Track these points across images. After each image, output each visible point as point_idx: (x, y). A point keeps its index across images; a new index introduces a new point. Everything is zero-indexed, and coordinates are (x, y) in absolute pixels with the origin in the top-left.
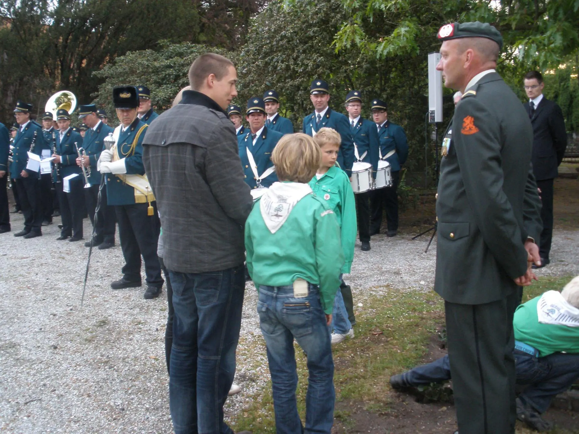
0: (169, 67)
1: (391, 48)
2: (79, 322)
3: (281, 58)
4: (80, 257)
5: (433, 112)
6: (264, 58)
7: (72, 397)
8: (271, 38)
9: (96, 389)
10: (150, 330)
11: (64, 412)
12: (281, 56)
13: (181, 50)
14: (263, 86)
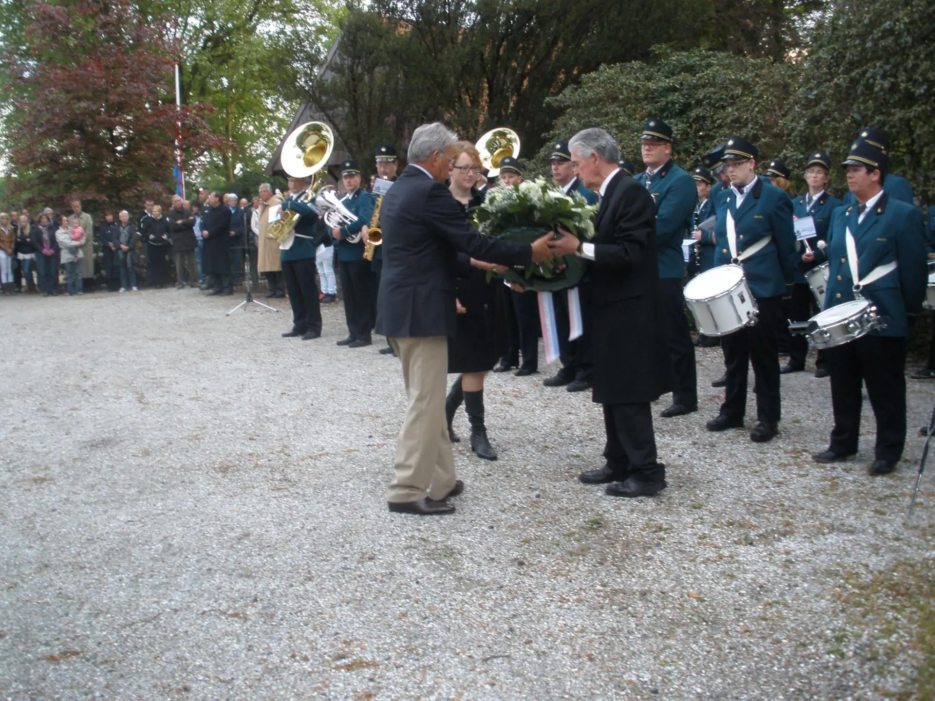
0: (673, 89)
2: (555, 521)
3: (881, 72)
4: (537, 403)
6: (847, 72)
7: (562, 656)
8: (862, 37)
9: (602, 648)
10: (681, 543)
11: (552, 684)
12: (881, 67)
13: (691, 62)
14: (848, 121)
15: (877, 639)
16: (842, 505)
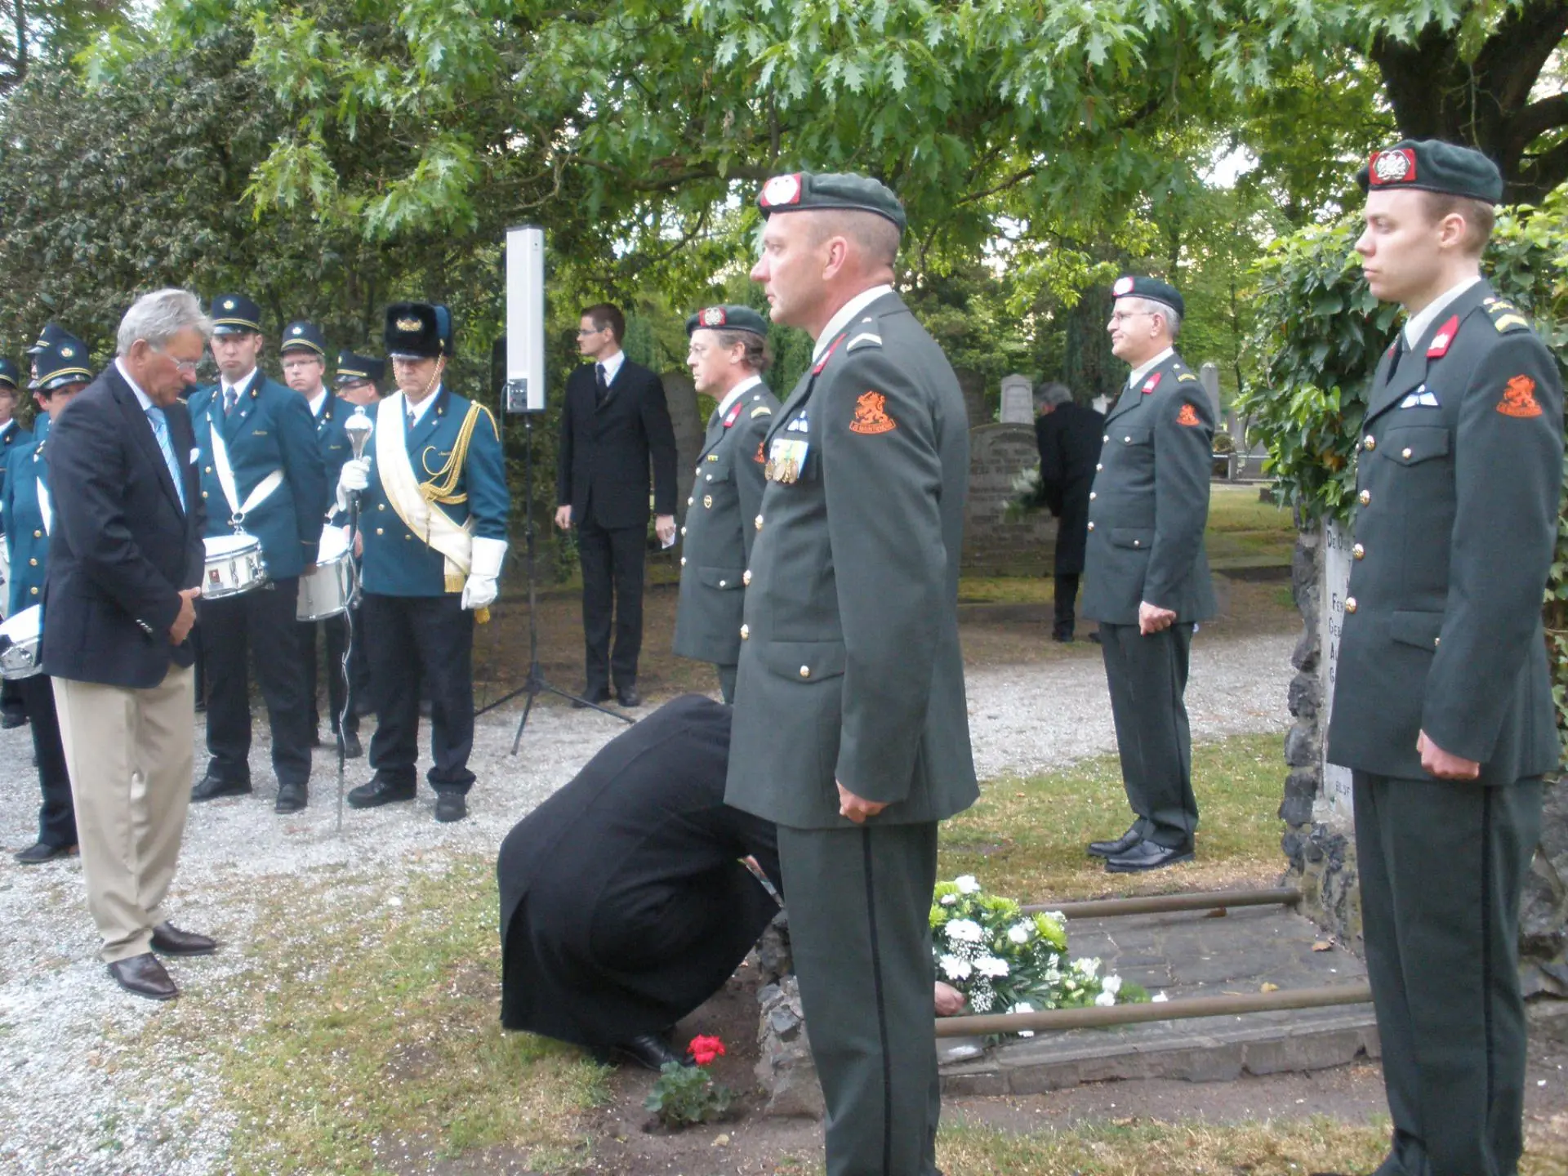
1: (407, 212)
3: (84, 228)
5: (520, 384)
8: (53, 168)
12: (83, 221)
14: (31, 305)
15: (167, 1109)
16: (77, 923)
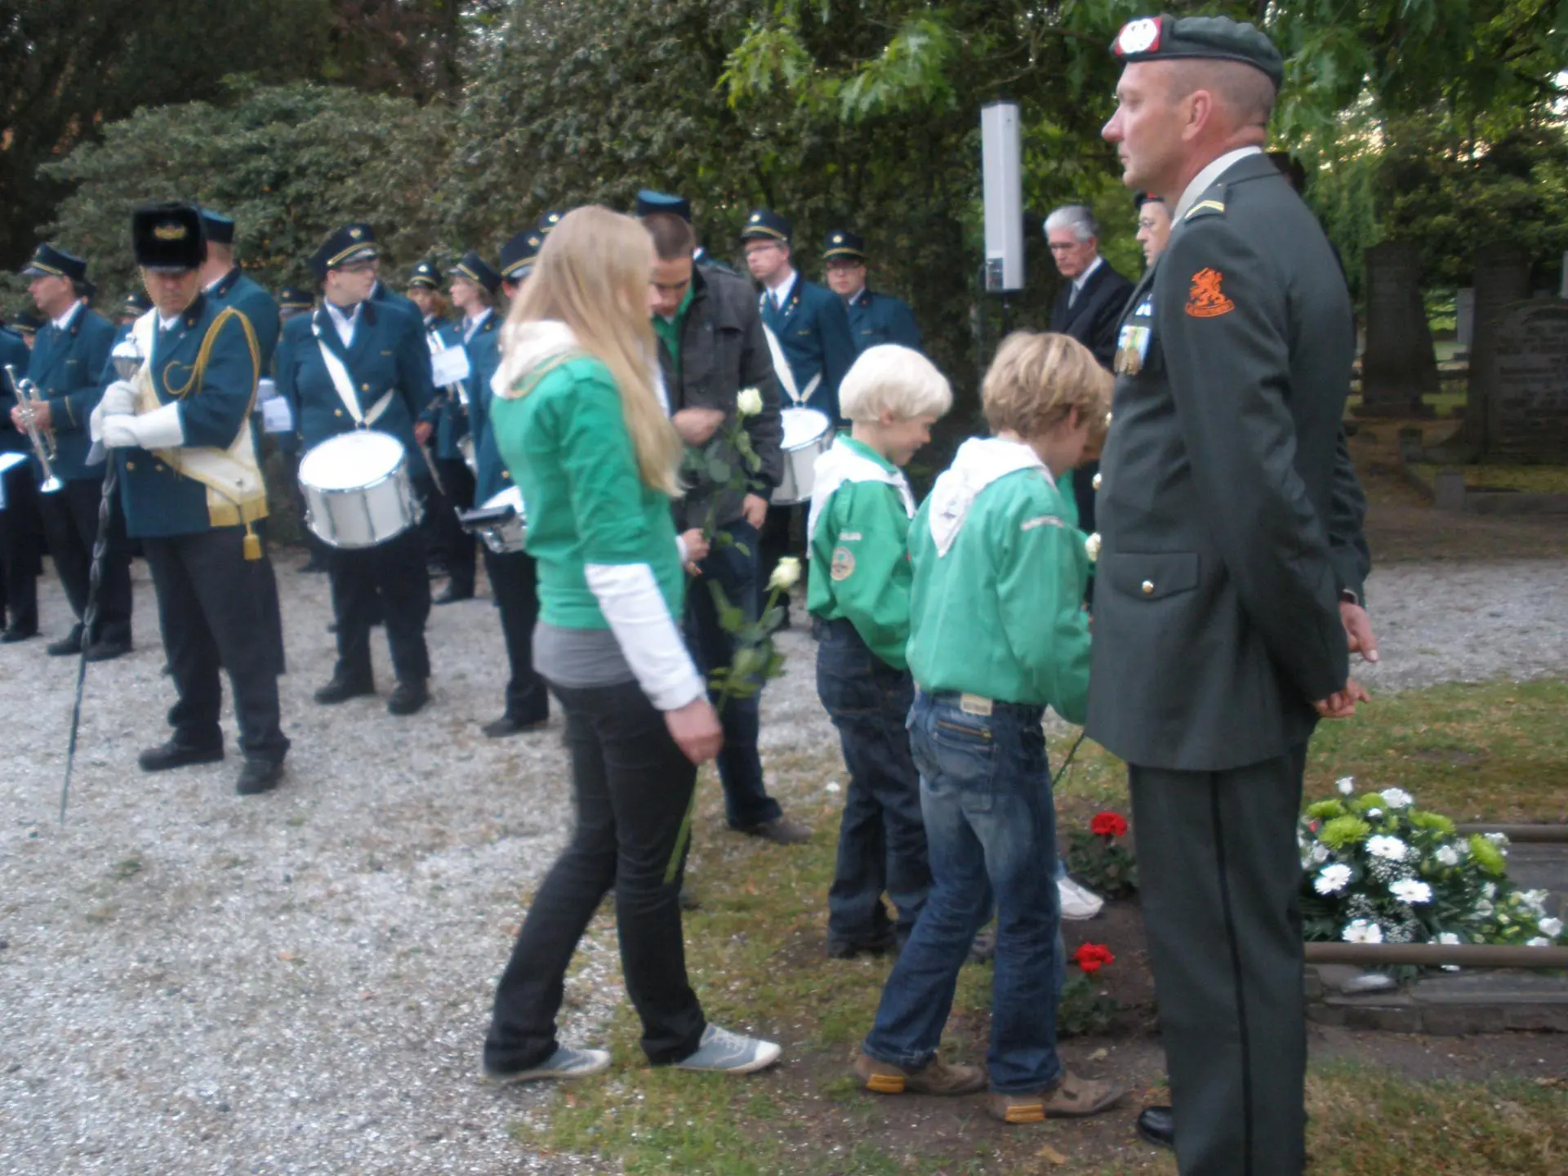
0: (258, 150)
1: (881, 91)
2: (62, 870)
3: (575, 123)
4: (36, 685)
5: (997, 264)
6: (527, 121)
7: (74, 1081)
8: (547, 67)
9: (140, 1056)
10: (266, 880)
11: (55, 1127)
12: (575, 116)
13: (289, 104)
14: (527, 199)
16: (523, 796)
